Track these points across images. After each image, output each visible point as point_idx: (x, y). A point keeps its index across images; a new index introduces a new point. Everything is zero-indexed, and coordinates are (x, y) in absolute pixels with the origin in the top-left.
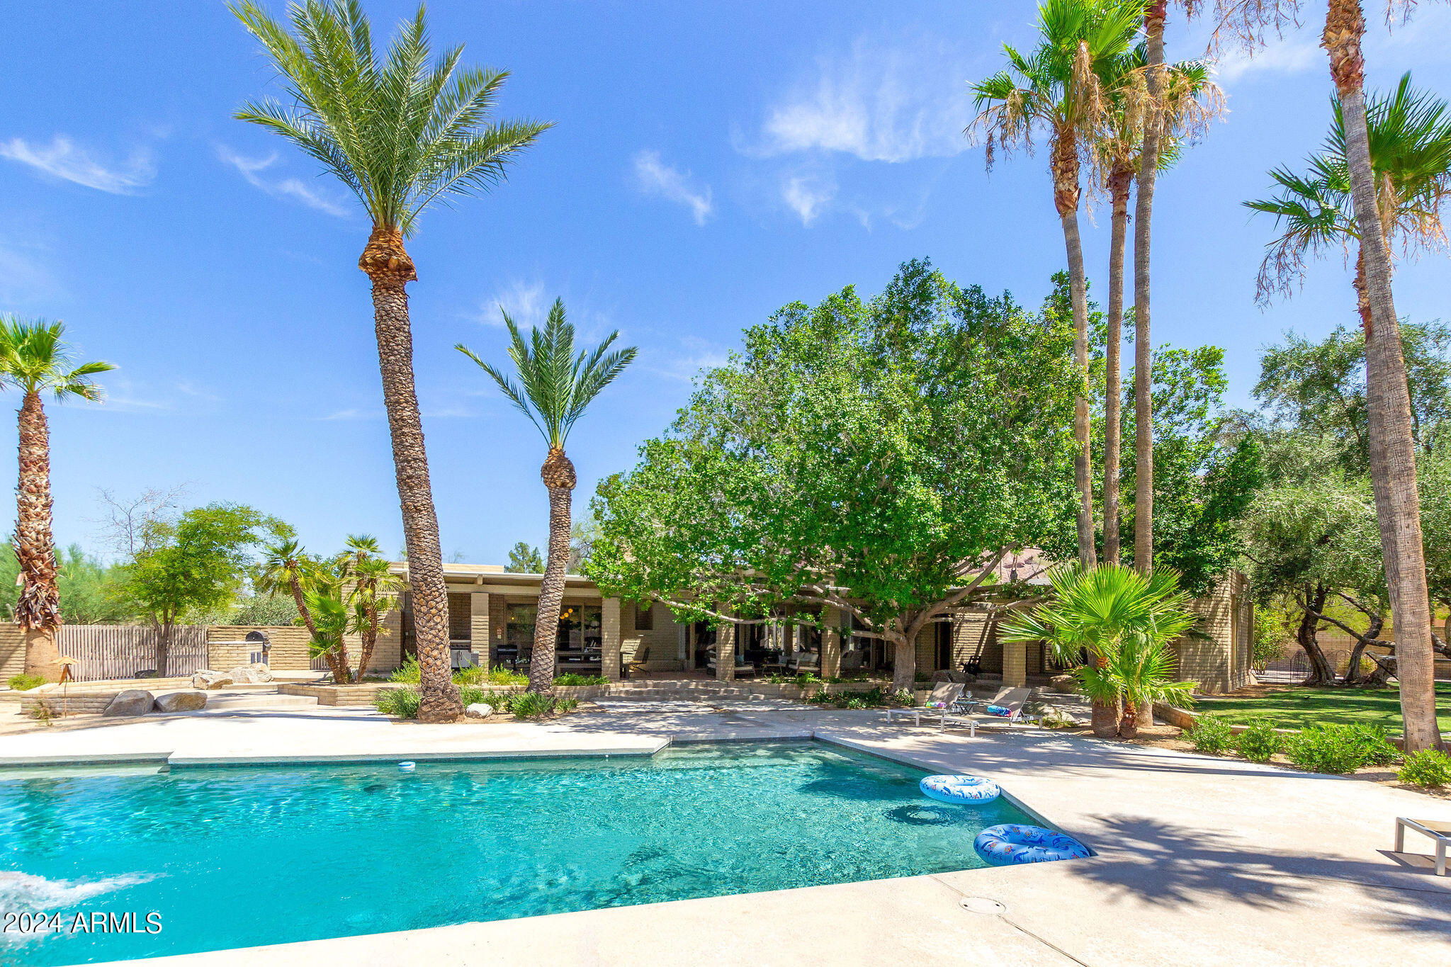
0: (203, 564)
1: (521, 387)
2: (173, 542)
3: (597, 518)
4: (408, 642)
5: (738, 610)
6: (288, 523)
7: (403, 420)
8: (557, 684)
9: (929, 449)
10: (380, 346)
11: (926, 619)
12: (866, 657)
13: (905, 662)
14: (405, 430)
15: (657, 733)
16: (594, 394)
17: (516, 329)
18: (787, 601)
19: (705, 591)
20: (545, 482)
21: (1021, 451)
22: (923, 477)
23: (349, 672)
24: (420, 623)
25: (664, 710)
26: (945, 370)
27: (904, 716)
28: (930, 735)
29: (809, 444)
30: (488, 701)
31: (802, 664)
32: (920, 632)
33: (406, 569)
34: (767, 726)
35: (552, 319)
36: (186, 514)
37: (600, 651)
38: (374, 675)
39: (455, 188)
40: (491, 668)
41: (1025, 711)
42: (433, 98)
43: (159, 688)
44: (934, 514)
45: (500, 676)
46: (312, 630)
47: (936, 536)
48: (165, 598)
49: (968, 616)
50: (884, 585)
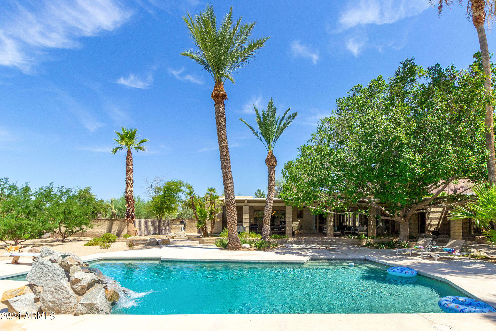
0: (169, 199)
1: (259, 131)
2: (162, 193)
3: (284, 177)
4: (224, 223)
5: (335, 209)
6: (191, 185)
7: (223, 147)
8: (270, 238)
9: (414, 137)
10: (217, 123)
11: (414, 211)
12: (387, 228)
13: (404, 230)
14: (224, 150)
15: (305, 255)
16: (283, 131)
17: (257, 111)
18: (354, 206)
19: (322, 202)
20: (267, 164)
21: (459, 134)
22: (412, 149)
23: (207, 233)
24: (228, 215)
25: (308, 247)
26: (421, 104)
27: (404, 252)
28: (416, 260)
29: (362, 141)
30: (248, 243)
31: (360, 231)
32: (411, 217)
33: (224, 198)
34: (347, 254)
35: (269, 106)
36: (165, 184)
37: (285, 226)
38: (214, 235)
39: (239, 66)
40: (249, 232)
41: (462, 251)
42: (233, 37)
43: (158, 238)
44: (417, 165)
45: (252, 235)
46: (198, 220)
47: (418, 174)
48: (160, 210)
49: (434, 209)
50: (395, 196)
